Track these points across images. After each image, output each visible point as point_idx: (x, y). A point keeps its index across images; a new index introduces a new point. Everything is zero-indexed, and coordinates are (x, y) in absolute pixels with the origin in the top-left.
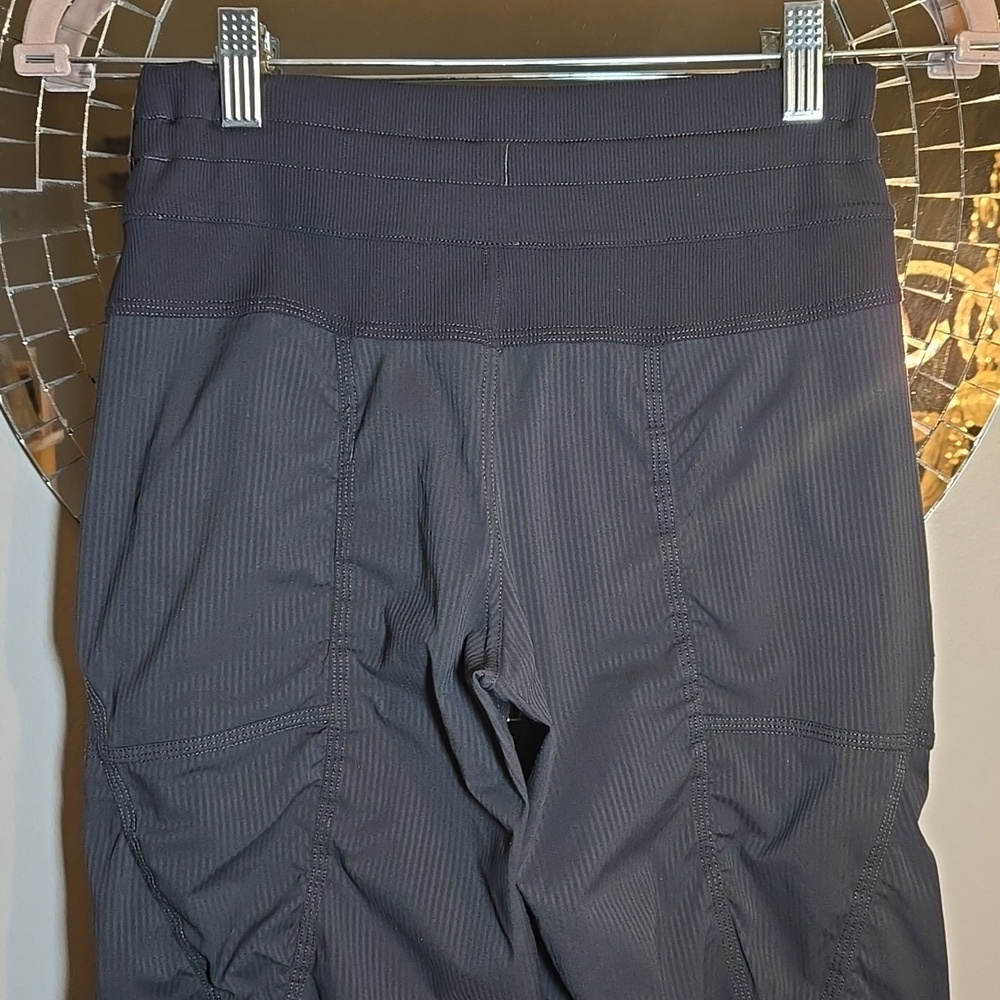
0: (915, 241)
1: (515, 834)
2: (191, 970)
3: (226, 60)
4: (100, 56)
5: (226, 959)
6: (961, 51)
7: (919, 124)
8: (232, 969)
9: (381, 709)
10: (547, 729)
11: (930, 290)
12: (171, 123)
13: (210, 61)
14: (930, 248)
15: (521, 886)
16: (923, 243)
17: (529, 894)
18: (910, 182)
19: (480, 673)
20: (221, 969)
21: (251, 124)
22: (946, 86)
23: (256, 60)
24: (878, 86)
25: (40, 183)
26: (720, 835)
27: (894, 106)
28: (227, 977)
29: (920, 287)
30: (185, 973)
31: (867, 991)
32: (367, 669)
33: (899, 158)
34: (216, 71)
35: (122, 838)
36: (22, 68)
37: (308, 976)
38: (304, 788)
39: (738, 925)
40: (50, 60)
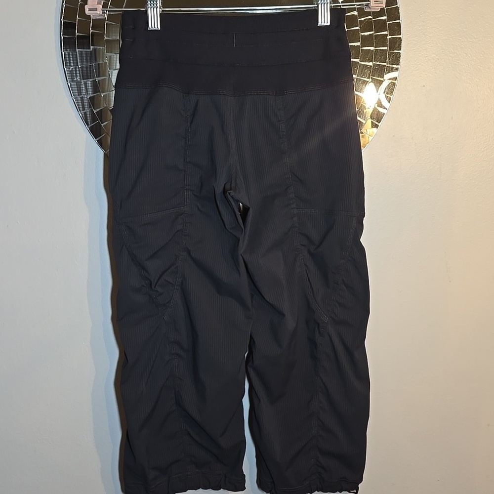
0: (360, 63)
1: (241, 239)
2: (145, 285)
3: (149, 9)
4: (109, 8)
5: (156, 281)
6: (371, 4)
7: (360, 26)
8: (158, 284)
9: (200, 208)
10: (249, 208)
11: (365, 78)
12: (133, 29)
13: (144, 9)
14: (364, 65)
15: (242, 255)
16: (362, 63)
17: (245, 257)
18: (359, 44)
19: (229, 191)
20: (155, 284)
21: (157, 29)
22: (369, 14)
23: (158, 9)
24: (346, 15)
25: (92, 47)
26: (302, 245)
27: (353, 21)
28: (156, 286)
29: (362, 77)
30: (144, 286)
31: (346, 290)
32: (195, 195)
33: (355, 36)
34: (146, 12)
35: (124, 246)
36: (87, 12)
37: (180, 288)
38: (177, 231)
39: (308, 272)
40: (96, 10)
